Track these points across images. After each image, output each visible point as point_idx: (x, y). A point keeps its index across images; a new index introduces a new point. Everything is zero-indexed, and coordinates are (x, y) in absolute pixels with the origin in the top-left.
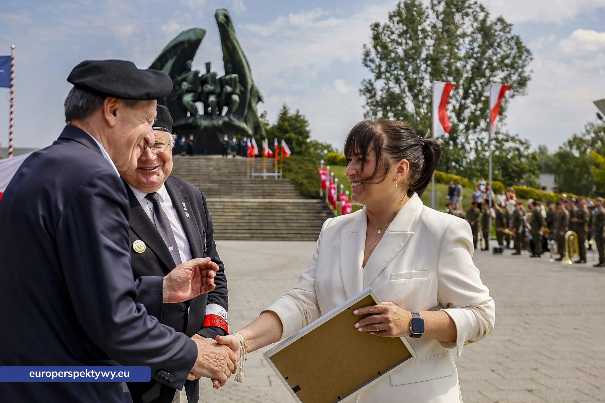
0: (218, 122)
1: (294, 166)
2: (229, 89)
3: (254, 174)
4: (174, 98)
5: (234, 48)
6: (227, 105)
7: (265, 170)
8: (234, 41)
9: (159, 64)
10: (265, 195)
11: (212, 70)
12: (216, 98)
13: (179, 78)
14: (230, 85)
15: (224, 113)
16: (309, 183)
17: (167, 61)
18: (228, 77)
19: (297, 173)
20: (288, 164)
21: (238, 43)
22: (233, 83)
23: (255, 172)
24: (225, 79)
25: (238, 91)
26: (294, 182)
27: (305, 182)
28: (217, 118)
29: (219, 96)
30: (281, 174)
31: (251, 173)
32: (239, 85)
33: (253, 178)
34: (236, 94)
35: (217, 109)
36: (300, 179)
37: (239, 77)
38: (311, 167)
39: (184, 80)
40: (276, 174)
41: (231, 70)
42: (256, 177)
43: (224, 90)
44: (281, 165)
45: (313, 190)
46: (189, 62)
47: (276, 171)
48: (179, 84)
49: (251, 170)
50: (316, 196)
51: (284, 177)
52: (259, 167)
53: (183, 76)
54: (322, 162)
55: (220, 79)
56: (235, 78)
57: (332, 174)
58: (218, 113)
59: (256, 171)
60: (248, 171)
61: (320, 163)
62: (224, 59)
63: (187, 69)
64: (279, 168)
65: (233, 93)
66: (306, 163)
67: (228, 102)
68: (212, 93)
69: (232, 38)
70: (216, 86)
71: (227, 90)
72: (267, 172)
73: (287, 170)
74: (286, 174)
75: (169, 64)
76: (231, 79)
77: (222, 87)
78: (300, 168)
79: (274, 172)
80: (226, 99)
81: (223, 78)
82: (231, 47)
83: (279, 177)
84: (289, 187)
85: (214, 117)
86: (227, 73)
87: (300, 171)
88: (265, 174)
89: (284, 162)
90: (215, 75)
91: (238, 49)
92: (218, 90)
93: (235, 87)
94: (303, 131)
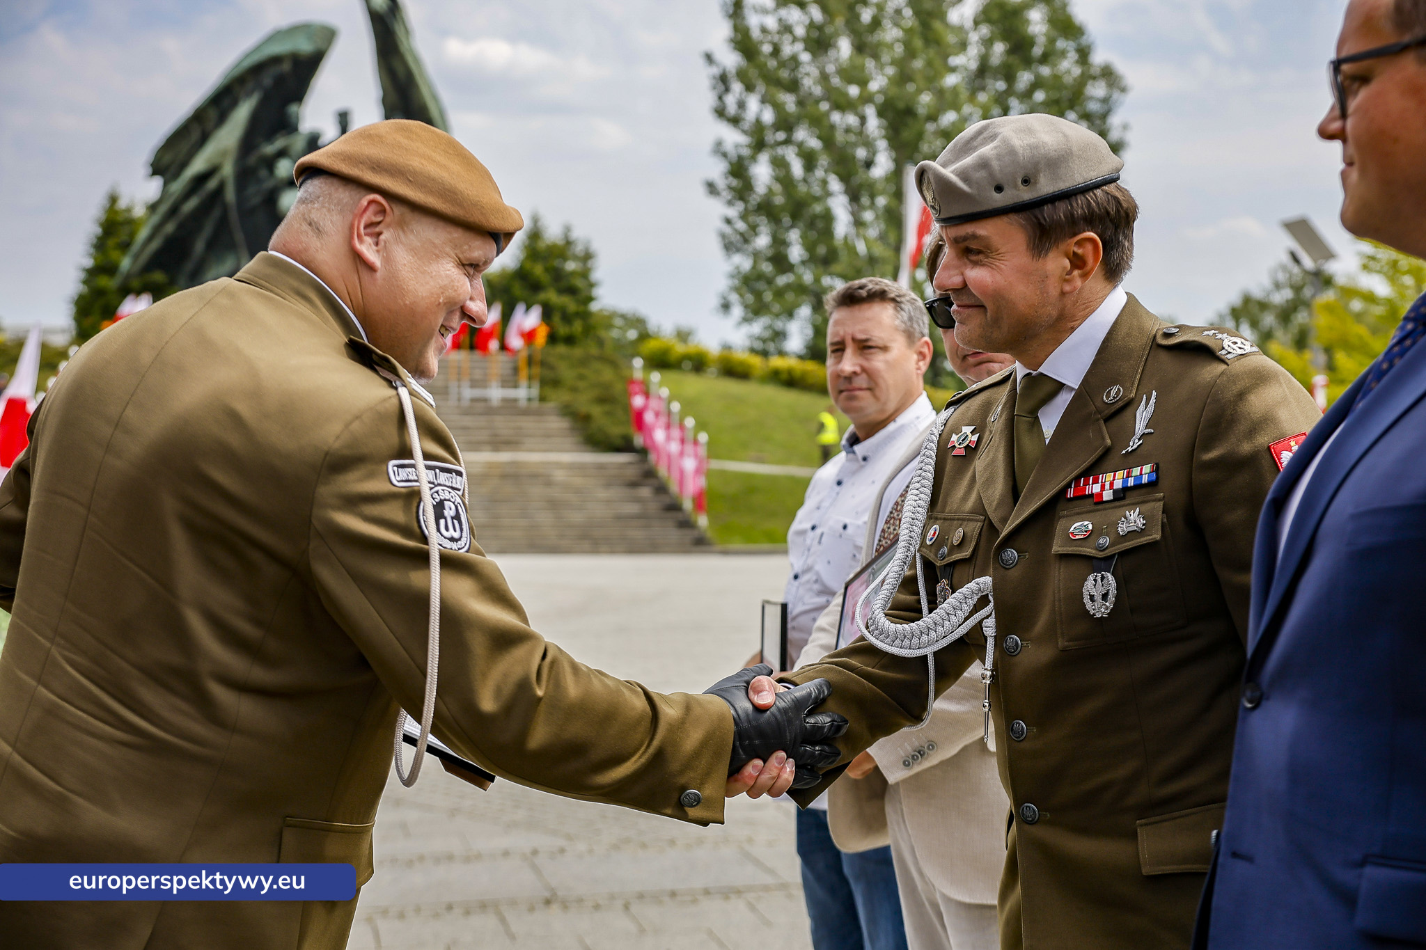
1: (567, 373)
3: (468, 393)
4: (256, 200)
5: (409, 75)
7: (494, 384)
9: (213, 114)
10: (498, 443)
13: (269, 149)
16: (608, 414)
17: (234, 104)
19: (574, 390)
20: (551, 368)
23: (472, 386)
26: (568, 411)
27: (596, 411)
30: (535, 392)
31: (459, 387)
33: (466, 403)
36: (584, 403)
38: (607, 374)
39: (282, 153)
40: (522, 393)
42: (473, 400)
44: (536, 370)
45: (615, 430)
46: (293, 108)
47: (524, 382)
48: (270, 162)
49: (459, 380)
50: (626, 446)
51: (542, 399)
52: (478, 374)
53: (279, 143)
54: (638, 363)
57: (665, 392)
59: (474, 384)
60: (453, 385)
61: (631, 367)
62: (385, 101)
63: (287, 126)
64: (530, 378)
66: (597, 365)
69: (404, 51)
72: (503, 387)
73: (550, 382)
74: (549, 392)
75: (242, 113)
78: (581, 377)
79: (516, 386)
82: (400, 70)
83: (529, 400)
84: (557, 424)
87: (581, 384)
88: (496, 393)
89: (543, 364)
94: (579, 283)
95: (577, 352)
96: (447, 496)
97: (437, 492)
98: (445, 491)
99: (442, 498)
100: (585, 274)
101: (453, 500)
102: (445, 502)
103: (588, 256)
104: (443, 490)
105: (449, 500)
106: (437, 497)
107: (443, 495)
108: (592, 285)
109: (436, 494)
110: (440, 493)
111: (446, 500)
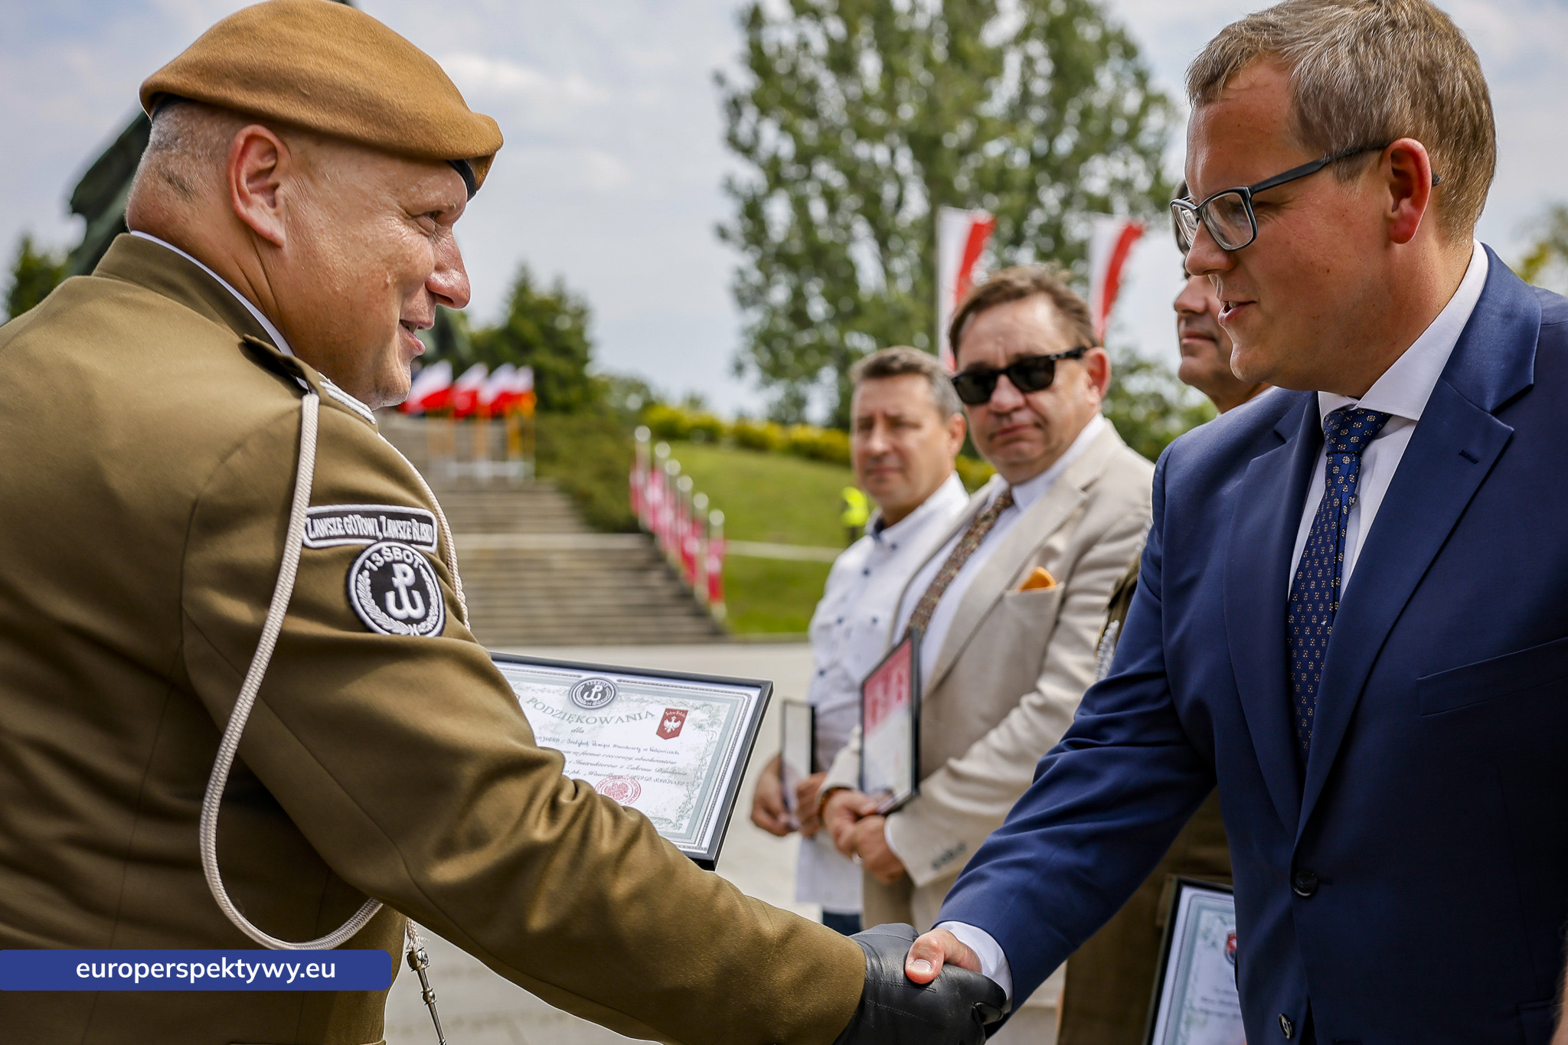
1: (564, 445)
3: (454, 469)
7: (482, 458)
10: (488, 525)
16: (610, 491)
19: (573, 465)
20: (546, 440)
23: (458, 462)
26: (566, 489)
27: (598, 489)
36: (584, 479)
40: (514, 469)
42: (459, 477)
47: (515, 457)
51: (538, 475)
54: (643, 433)
57: (673, 466)
59: (460, 459)
61: (634, 438)
64: (523, 451)
66: (597, 437)
72: (489, 462)
73: (546, 457)
74: (545, 467)
78: (580, 450)
79: (506, 461)
83: (523, 476)
87: (580, 458)
88: (484, 469)
94: (573, 343)
95: (574, 422)
96: (397, 554)
97: (379, 552)
98: (394, 549)
99: (387, 559)
100: (579, 332)
101: (410, 561)
102: (395, 566)
103: (581, 314)
104: (390, 548)
105: (403, 562)
106: (379, 558)
107: (390, 554)
108: (586, 346)
109: (377, 555)
110: (383, 553)
111: (395, 562)
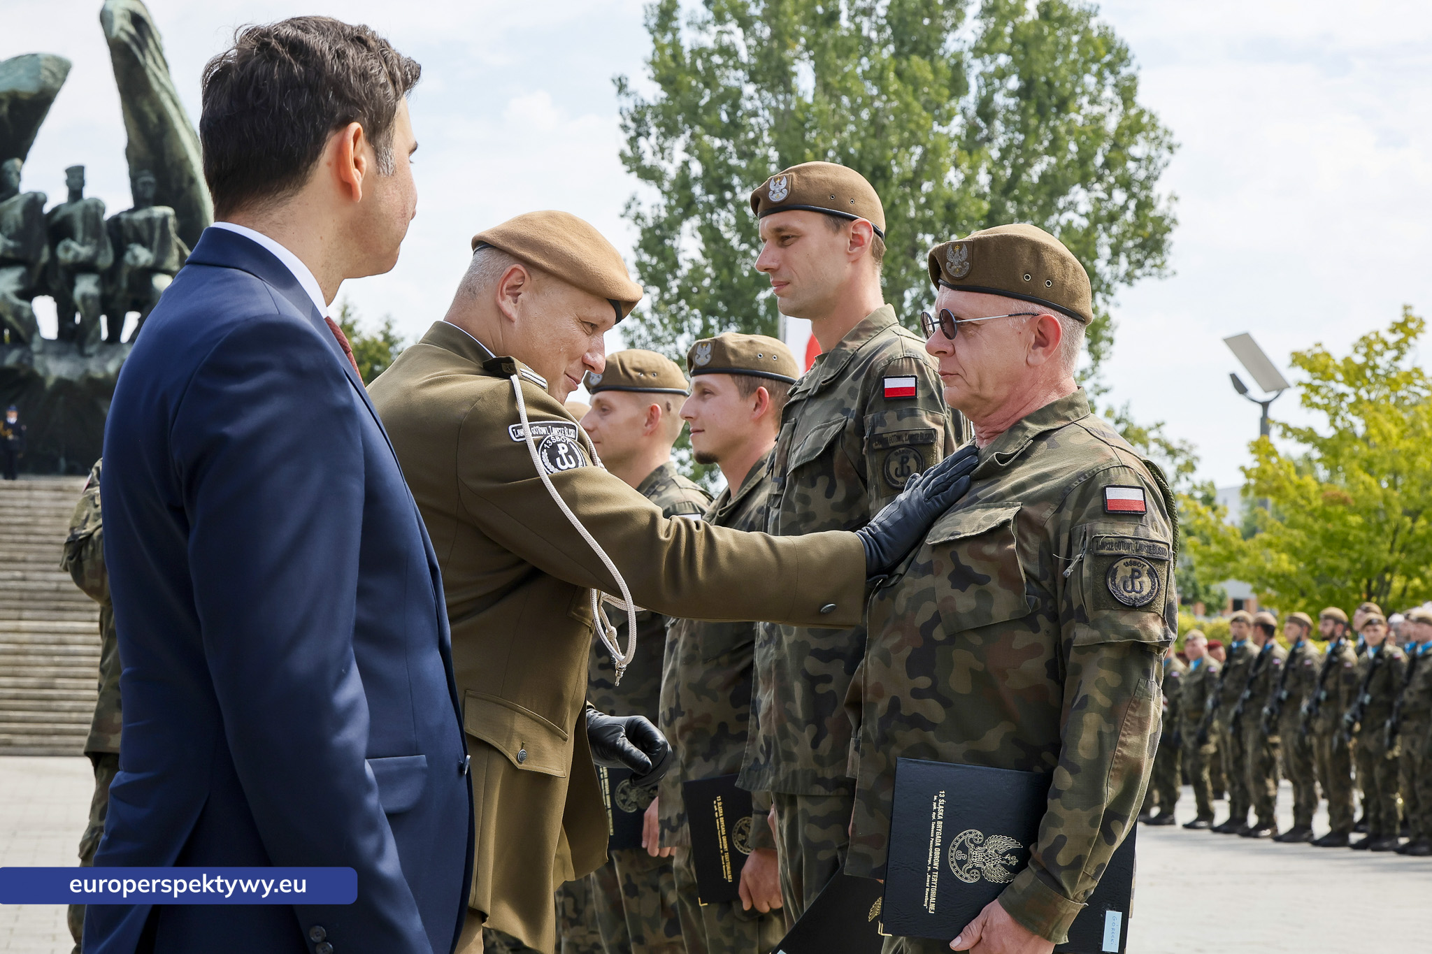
0: (104, 368)
2: (143, 255)
5: (163, 119)
6: (134, 308)
8: (164, 97)
11: (88, 193)
12: (101, 284)
14: (146, 244)
15: (125, 336)
18: (140, 215)
21: (176, 104)
22: (157, 235)
24: (129, 221)
25: (173, 262)
28: (100, 352)
29: (108, 278)
32: (176, 240)
34: (167, 272)
35: (103, 320)
37: (178, 215)
41: (150, 193)
43: (128, 257)
46: (11, 163)
55: (116, 220)
56: (165, 219)
58: (105, 334)
62: (131, 153)
63: (7, 188)
65: (157, 268)
67: (142, 299)
68: (86, 267)
69: (156, 87)
70: (101, 246)
71: (135, 258)
76: (150, 221)
77: (120, 251)
80: (132, 287)
81: (124, 217)
82: (153, 118)
85: (91, 349)
86: (141, 201)
90: (98, 208)
91: (178, 124)
92: (106, 260)
93: (163, 249)
99: (554, 442)
101: (564, 442)
105: (561, 442)
106: (550, 442)
110: (552, 439)
